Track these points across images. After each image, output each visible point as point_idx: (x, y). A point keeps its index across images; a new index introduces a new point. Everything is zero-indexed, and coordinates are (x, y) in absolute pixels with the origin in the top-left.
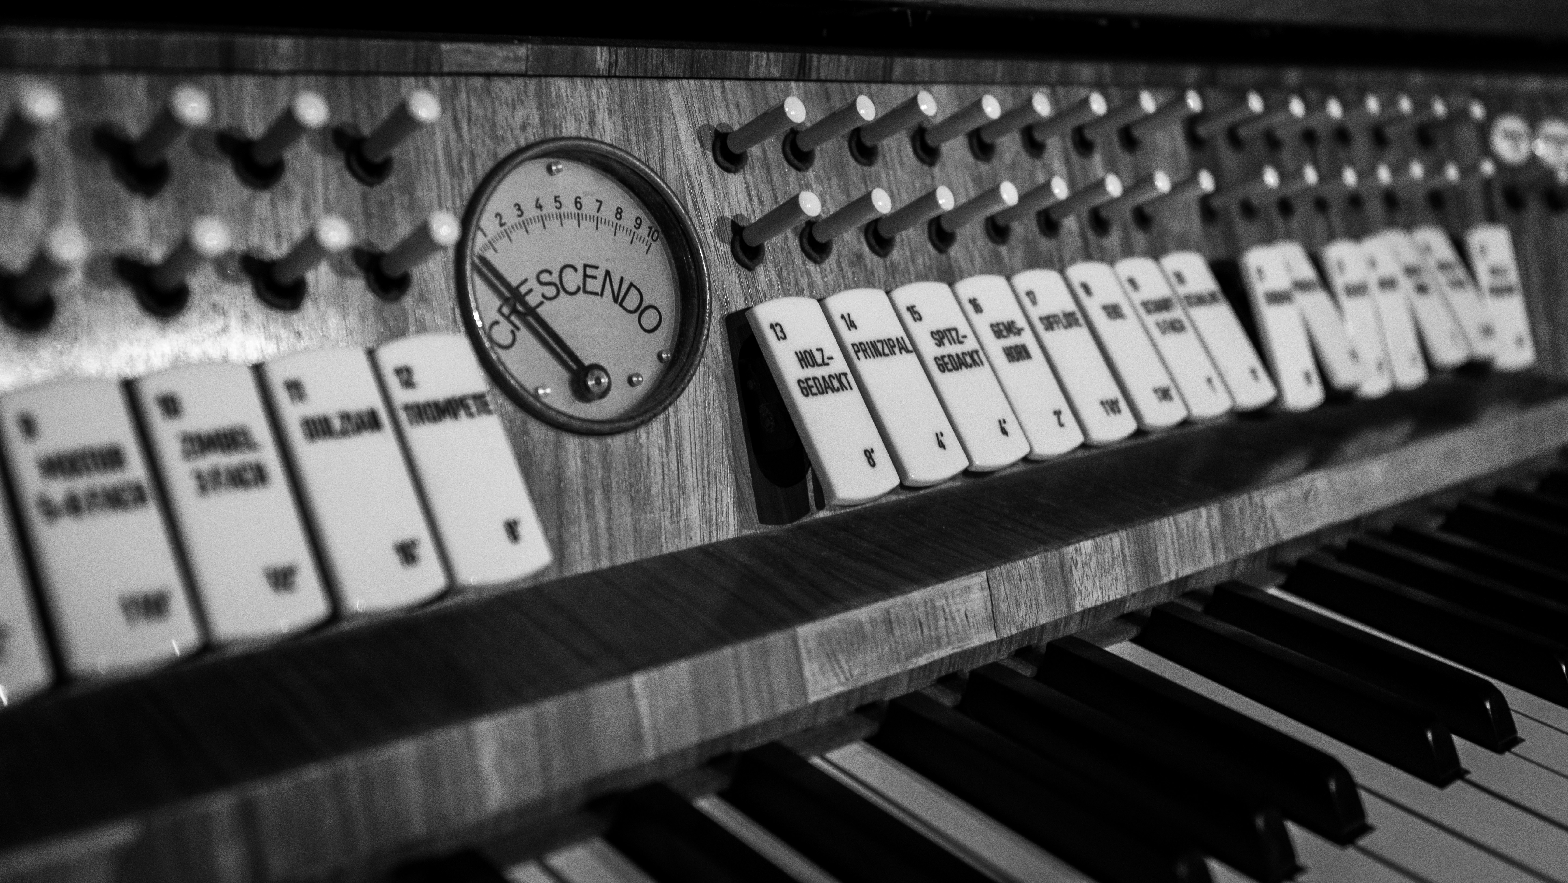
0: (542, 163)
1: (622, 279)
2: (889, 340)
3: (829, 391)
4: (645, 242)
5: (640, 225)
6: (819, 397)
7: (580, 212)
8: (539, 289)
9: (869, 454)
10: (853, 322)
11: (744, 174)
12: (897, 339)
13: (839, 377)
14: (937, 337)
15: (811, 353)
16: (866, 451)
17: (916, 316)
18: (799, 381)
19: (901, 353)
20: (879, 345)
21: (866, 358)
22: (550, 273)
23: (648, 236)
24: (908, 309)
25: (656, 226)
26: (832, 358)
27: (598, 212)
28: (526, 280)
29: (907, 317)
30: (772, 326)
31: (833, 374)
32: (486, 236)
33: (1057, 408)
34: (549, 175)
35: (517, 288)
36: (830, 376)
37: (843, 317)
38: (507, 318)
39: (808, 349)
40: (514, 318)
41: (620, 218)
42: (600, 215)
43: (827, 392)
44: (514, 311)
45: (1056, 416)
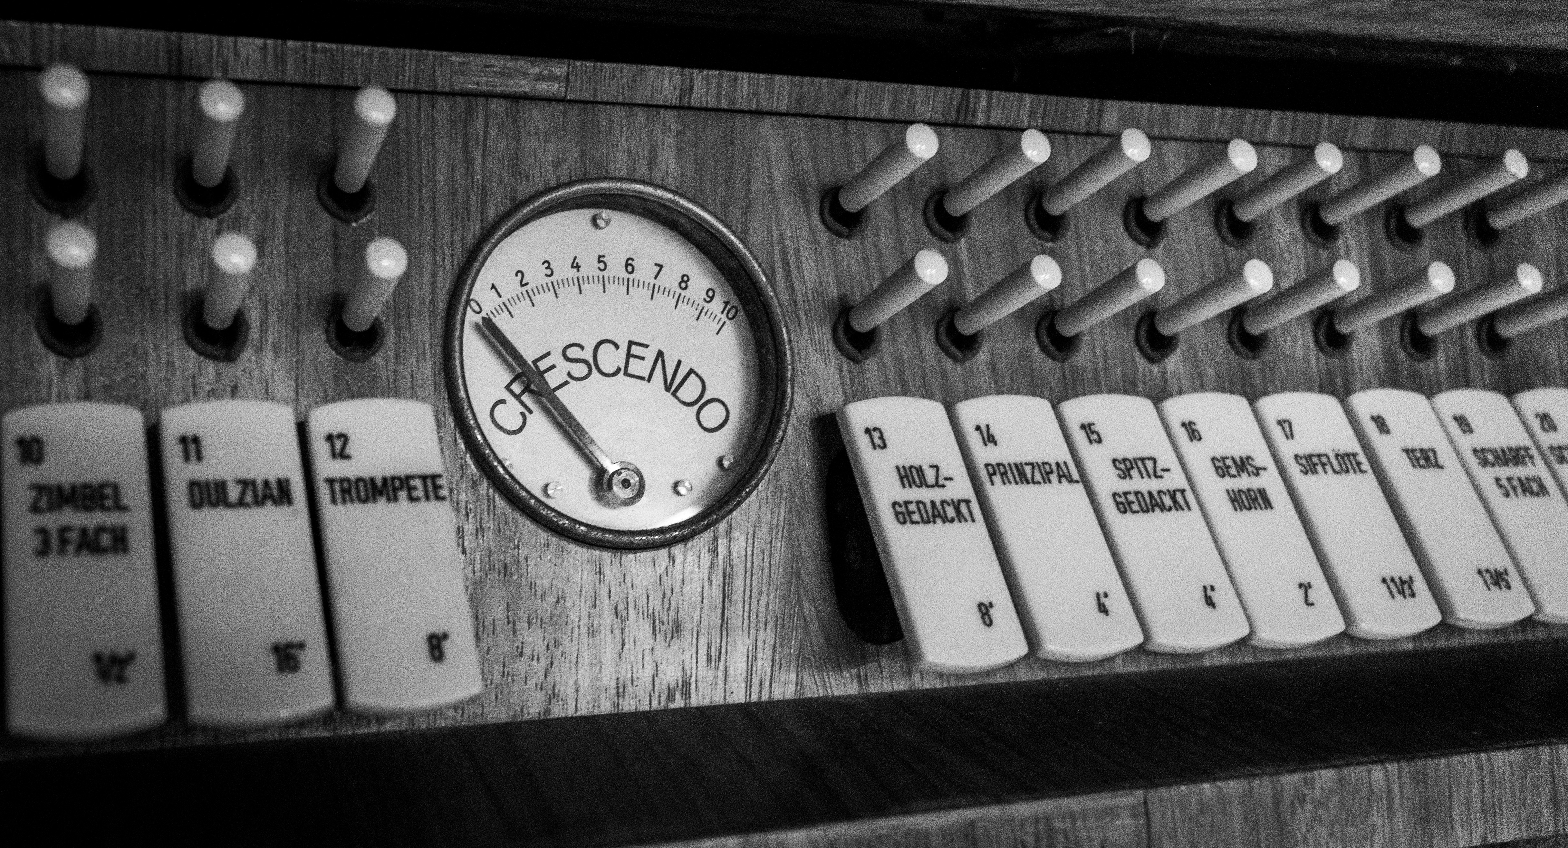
0: (587, 214)
1: (679, 363)
2: (1044, 464)
3: (938, 520)
4: (717, 319)
5: (712, 298)
6: (921, 527)
7: (631, 277)
8: (563, 367)
9: (985, 611)
10: (993, 436)
11: (863, 241)
12: (1058, 464)
13: (956, 505)
14: (1122, 466)
15: (920, 470)
16: (980, 605)
17: (1094, 437)
18: (894, 504)
19: (1060, 482)
20: (1028, 470)
21: (1004, 483)
22: (582, 347)
23: (722, 313)
24: (1083, 427)
25: (734, 301)
26: (951, 479)
27: (656, 278)
28: (548, 354)
29: (1079, 437)
30: (867, 431)
31: (948, 499)
32: (500, 296)
33: (1305, 582)
34: (594, 230)
35: (535, 362)
36: (943, 502)
37: (978, 428)
38: (518, 397)
39: (916, 465)
40: (525, 398)
41: (686, 288)
42: (658, 282)
43: (934, 522)
44: (527, 389)
45: (1302, 591)
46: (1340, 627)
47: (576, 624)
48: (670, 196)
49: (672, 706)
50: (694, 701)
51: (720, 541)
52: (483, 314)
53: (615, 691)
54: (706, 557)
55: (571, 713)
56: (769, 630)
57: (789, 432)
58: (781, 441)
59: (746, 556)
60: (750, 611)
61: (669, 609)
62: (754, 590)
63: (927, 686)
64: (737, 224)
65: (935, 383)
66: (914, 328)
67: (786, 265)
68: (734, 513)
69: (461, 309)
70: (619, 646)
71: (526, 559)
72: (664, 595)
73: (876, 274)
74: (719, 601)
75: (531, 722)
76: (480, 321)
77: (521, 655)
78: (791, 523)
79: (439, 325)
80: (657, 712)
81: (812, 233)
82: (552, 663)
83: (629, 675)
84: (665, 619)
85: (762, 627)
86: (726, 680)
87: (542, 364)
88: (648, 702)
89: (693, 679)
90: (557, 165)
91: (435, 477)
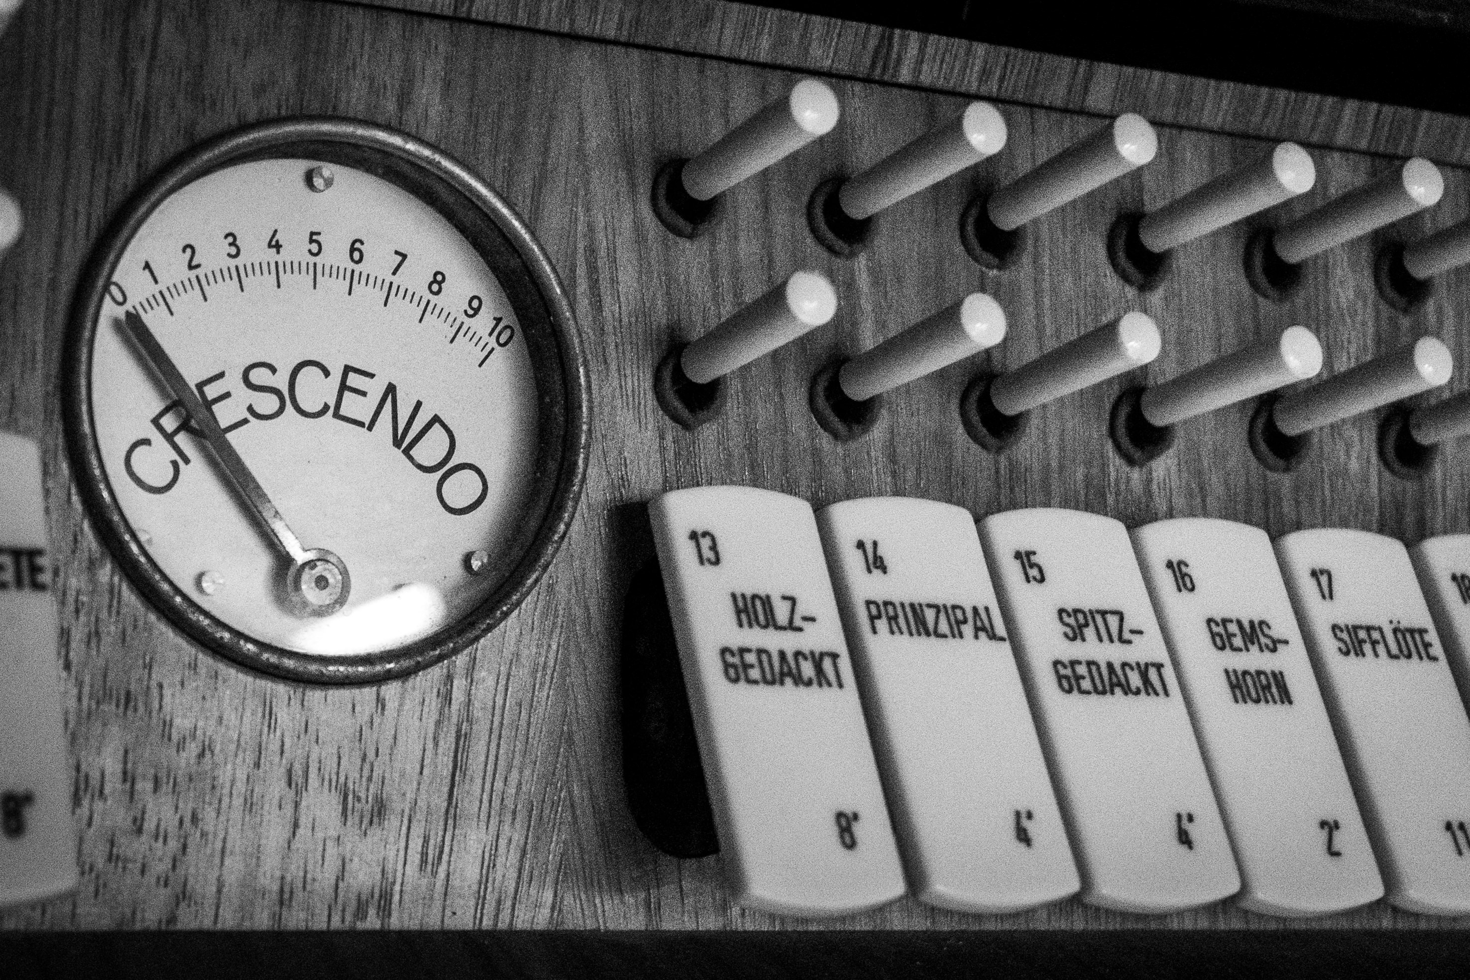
0: (298, 167)
1: (419, 404)
2: (954, 607)
3: (788, 681)
4: (482, 343)
5: (477, 311)
6: (762, 688)
7: (358, 268)
8: (242, 397)
9: (846, 824)
10: (881, 558)
11: (713, 244)
12: (975, 610)
13: (817, 660)
14: (1071, 621)
15: (767, 602)
16: (840, 815)
17: (1034, 572)
18: (724, 651)
19: (976, 637)
20: (930, 615)
21: (892, 632)
22: (274, 370)
23: (490, 334)
24: (1018, 555)
25: (509, 319)
26: (812, 619)
27: (394, 273)
28: (221, 375)
29: (1012, 571)
30: (694, 536)
31: (806, 650)
32: (156, 282)
33: (1330, 820)
34: (307, 191)
35: (200, 386)
36: (798, 654)
37: (861, 545)
38: (169, 437)
39: (762, 594)
40: (181, 439)
41: (438, 293)
42: (396, 280)
43: (782, 683)
44: (184, 426)
45: (1327, 829)
46: (1376, 891)
47: (226, 791)
48: (427, 152)
49: (360, 926)
50: (395, 923)
51: (456, 683)
52: (128, 306)
53: (275, 896)
54: (433, 704)
55: (207, 923)
56: (518, 826)
57: (576, 526)
58: (562, 538)
59: (494, 708)
60: (492, 790)
61: (370, 779)
62: (502, 763)
63: (750, 927)
64: (525, 205)
65: (803, 470)
66: (779, 384)
67: (592, 269)
68: (482, 641)
69: (95, 298)
70: (289, 828)
71: (161, 686)
72: (364, 759)
73: (729, 297)
74: (446, 772)
75: (146, 934)
76: (123, 317)
77: (140, 831)
78: (566, 663)
79: (60, 318)
80: (338, 933)
81: (638, 227)
82: (185, 847)
83: (301, 874)
84: (363, 795)
85: (508, 818)
86: (446, 894)
87: (211, 391)
88: (325, 919)
89: (397, 888)
90: (260, 90)
91: (33, 553)
